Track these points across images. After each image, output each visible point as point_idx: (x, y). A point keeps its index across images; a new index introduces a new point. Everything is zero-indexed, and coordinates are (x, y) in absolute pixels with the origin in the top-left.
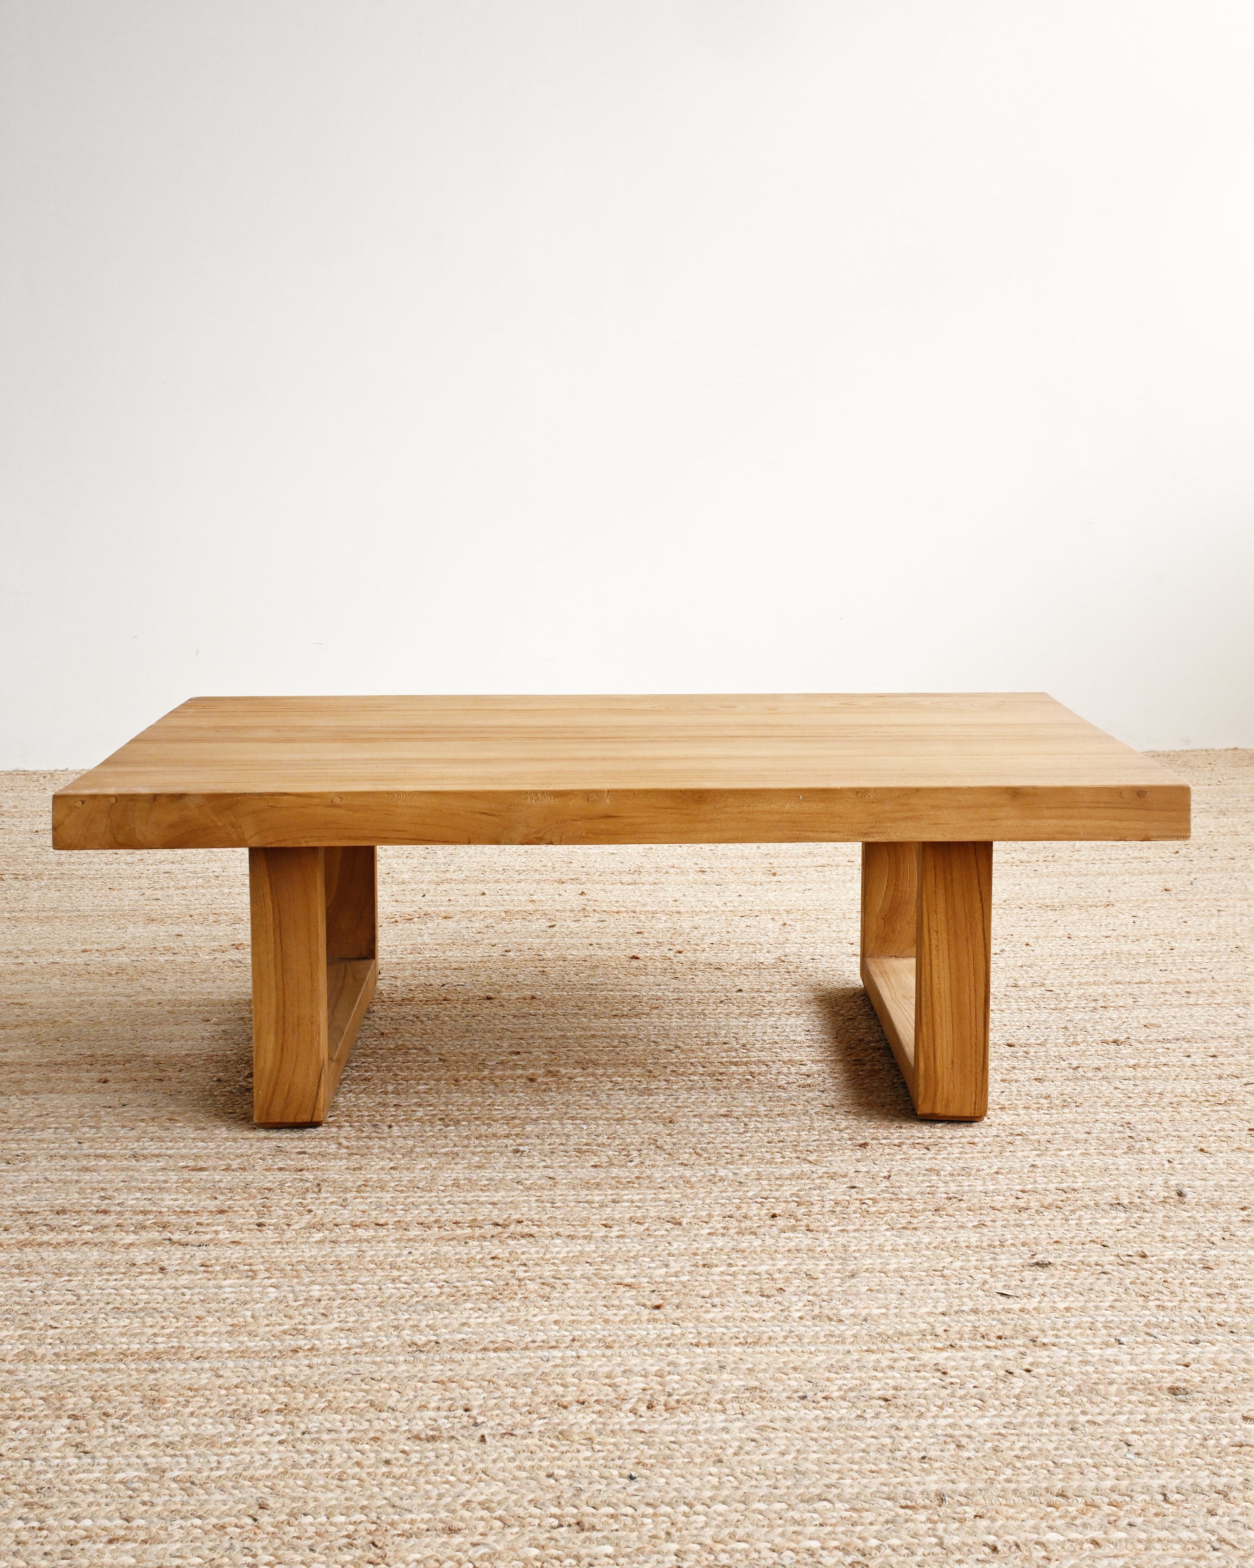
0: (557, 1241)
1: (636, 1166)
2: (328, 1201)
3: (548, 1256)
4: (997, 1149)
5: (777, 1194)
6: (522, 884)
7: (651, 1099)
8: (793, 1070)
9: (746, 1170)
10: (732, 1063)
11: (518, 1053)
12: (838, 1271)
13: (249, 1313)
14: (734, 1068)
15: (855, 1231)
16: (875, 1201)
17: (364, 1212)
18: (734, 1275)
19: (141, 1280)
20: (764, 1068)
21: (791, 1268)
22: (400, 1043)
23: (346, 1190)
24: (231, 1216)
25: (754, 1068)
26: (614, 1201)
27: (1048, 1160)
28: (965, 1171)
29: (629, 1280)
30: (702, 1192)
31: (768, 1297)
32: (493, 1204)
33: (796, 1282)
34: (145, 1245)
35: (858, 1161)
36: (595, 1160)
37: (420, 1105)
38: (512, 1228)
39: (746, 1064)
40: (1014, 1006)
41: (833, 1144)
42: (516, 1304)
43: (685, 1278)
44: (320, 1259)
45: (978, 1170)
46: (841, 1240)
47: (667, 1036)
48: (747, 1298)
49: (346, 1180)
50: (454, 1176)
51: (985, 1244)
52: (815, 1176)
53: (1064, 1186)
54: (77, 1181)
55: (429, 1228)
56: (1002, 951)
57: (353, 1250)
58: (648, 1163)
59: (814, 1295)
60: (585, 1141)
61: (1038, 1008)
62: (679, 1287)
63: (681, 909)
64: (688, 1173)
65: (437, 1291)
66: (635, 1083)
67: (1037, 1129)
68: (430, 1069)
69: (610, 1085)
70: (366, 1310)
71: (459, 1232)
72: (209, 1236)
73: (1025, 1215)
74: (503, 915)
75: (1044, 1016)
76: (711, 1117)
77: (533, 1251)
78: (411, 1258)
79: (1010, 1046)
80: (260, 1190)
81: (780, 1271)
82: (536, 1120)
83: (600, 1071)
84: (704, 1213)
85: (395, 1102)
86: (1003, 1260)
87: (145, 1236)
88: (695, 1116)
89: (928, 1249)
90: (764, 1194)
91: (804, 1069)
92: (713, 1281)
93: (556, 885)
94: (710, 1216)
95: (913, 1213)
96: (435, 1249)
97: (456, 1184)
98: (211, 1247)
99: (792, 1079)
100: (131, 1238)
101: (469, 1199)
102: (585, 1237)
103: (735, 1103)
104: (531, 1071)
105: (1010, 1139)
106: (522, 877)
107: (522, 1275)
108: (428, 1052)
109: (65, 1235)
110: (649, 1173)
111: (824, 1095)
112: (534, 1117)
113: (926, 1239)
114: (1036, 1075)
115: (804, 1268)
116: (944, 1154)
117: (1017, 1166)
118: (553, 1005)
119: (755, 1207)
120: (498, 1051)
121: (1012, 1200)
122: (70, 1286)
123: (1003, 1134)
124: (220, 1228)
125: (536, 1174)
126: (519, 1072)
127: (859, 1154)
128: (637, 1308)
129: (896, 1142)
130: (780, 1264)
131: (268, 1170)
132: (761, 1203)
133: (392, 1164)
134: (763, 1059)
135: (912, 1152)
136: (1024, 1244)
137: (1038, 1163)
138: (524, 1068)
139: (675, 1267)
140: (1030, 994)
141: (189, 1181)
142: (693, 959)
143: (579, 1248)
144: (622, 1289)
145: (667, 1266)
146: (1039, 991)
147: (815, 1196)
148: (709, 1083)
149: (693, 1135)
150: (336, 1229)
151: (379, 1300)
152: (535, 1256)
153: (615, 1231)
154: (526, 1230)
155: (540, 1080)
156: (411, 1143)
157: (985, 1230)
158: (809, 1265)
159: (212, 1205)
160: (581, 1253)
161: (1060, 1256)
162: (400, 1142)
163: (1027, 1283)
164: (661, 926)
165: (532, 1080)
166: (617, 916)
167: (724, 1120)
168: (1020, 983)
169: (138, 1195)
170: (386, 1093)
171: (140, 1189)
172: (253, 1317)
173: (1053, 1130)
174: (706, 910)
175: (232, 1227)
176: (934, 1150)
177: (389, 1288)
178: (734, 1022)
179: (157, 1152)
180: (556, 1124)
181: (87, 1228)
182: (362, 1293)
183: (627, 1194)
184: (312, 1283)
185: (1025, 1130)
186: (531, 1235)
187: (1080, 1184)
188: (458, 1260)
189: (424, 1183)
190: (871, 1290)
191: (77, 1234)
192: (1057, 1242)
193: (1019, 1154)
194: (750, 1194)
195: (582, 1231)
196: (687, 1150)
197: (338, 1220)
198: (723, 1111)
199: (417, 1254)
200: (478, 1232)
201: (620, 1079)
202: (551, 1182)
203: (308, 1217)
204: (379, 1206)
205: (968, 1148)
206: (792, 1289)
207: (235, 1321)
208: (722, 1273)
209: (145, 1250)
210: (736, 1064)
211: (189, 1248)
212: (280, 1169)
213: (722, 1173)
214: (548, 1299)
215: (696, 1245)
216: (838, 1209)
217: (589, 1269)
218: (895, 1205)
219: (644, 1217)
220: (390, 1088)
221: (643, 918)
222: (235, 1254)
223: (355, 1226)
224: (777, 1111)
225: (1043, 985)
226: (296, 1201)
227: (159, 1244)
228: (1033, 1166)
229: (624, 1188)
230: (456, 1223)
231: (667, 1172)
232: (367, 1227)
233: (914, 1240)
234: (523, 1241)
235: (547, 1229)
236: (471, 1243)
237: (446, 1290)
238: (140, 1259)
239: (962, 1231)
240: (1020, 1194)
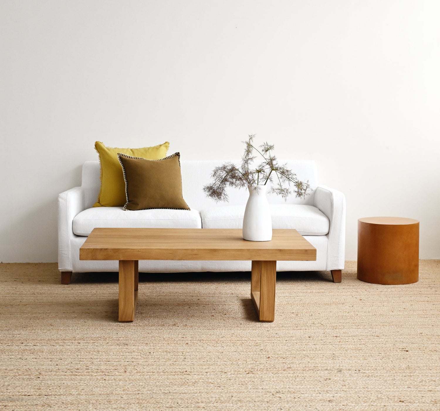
0: (195, 375)
1: (213, 362)
2: (140, 368)
3: (193, 378)
4: (301, 359)
5: (247, 367)
6: (181, 297)
7: (217, 348)
8: (253, 342)
9: (240, 362)
10: (238, 340)
11: (183, 338)
12: (260, 381)
13: (127, 387)
14: (238, 342)
15: (264, 374)
16: (270, 368)
17: (149, 370)
18: (236, 381)
19: (101, 381)
20: (246, 342)
21: (249, 380)
22: (153, 335)
23: (144, 366)
24: (118, 370)
25: (243, 342)
26: (208, 368)
27: (313, 361)
28: (293, 363)
29: (212, 382)
30: (229, 367)
31: (243, 385)
32: (179, 368)
33: (250, 383)
34: (99, 375)
35: (267, 361)
36: (204, 360)
37: (160, 349)
38: (184, 373)
39: (241, 341)
40: (312, 328)
41: (261, 357)
42: (187, 386)
43: (225, 382)
44: (141, 378)
45: (295, 363)
46: (261, 375)
47: (222, 334)
48: (239, 385)
49: (144, 364)
50: (170, 363)
51: (294, 376)
52: (256, 364)
53: (315, 366)
54: (79, 363)
55: (165, 373)
56: (312, 315)
57: (148, 377)
58: (216, 361)
59: (254, 385)
60: (201, 356)
61: (318, 329)
62: (223, 383)
63: (226, 304)
64: (226, 363)
65: (169, 384)
66: (213, 345)
67: (311, 355)
68: (161, 341)
69: (207, 345)
70: (153, 387)
71: (172, 374)
72: (114, 374)
73: (304, 371)
74: (177, 304)
75: (320, 331)
76: (232, 352)
77: (190, 377)
78: (162, 378)
79: (309, 337)
80: (124, 366)
81: (246, 381)
82: (189, 352)
83: (204, 342)
84: (230, 370)
85: (153, 348)
86: (298, 379)
87: (99, 374)
88: (228, 352)
89: (281, 377)
90: (244, 367)
91: (256, 342)
92: (231, 382)
93: (191, 297)
94: (231, 371)
95: (278, 371)
96: (167, 377)
97: (170, 365)
98: (115, 376)
99: (252, 344)
100: (96, 374)
101: (174, 368)
102: (202, 375)
103: (238, 349)
104: (187, 342)
105: (304, 357)
106: (181, 295)
107: (187, 381)
108: (160, 337)
109: (80, 373)
110: (216, 363)
111: (260, 348)
112: (188, 351)
113: (281, 375)
114: (314, 344)
115: (252, 380)
116: (288, 360)
117: (305, 362)
118: (192, 327)
119: (241, 369)
120: (178, 337)
121: (302, 369)
122: (84, 382)
123: (303, 356)
124: (116, 372)
125: (189, 363)
126: (184, 342)
127: (267, 359)
128: (214, 387)
129: (277, 357)
130: (246, 380)
131: (125, 362)
132: (243, 369)
133: (154, 361)
134: (246, 339)
135: (280, 359)
136: (303, 377)
137: (310, 361)
138: (185, 341)
139: (222, 380)
140: (317, 325)
141: (106, 363)
142: (228, 316)
143: (200, 377)
144: (211, 384)
145: (221, 380)
146: (319, 325)
147: (256, 367)
148: (232, 344)
149: (227, 355)
150: (143, 373)
151: (156, 385)
152: (190, 378)
153: (208, 374)
154: (188, 373)
155: (189, 344)
156: (159, 356)
157: (295, 374)
158: (253, 380)
159: (113, 368)
160: (201, 377)
161: (311, 379)
162: (156, 356)
163: (302, 383)
164: (220, 308)
165: (187, 344)
166: (208, 305)
167: (235, 352)
168: (315, 323)
169: (95, 366)
170: (151, 346)
171: (95, 365)
172: (128, 388)
173: (315, 355)
174: (233, 304)
175: (119, 372)
176: (285, 359)
177: (158, 383)
178: (239, 331)
179: (97, 358)
180: (194, 353)
181: (85, 372)
182: (152, 384)
183: (211, 367)
184: (140, 382)
185: (308, 355)
186: (189, 374)
187: (319, 366)
188: (173, 379)
189: (162, 364)
190: (266, 384)
191: (83, 373)
192: (310, 376)
193: (306, 360)
194: (240, 367)
195: (201, 374)
196: (226, 358)
197: (143, 371)
198: (235, 350)
199: (163, 378)
200: (177, 374)
201: (209, 344)
202: (193, 365)
203: (136, 371)
204: (153, 369)
205: (294, 358)
206: (249, 384)
207: (124, 389)
208: (233, 381)
209: (99, 376)
210: (239, 341)
211: (110, 376)
212: (128, 362)
213: (234, 363)
214: (194, 385)
215: (227, 376)
216: (261, 370)
217: (203, 380)
218: (275, 369)
219: (215, 371)
220: (152, 345)
221: (215, 306)
222: (121, 377)
223: (147, 372)
224: (248, 351)
225: (321, 323)
226: (133, 368)
227: (103, 375)
228: (309, 362)
229: (211, 365)
230: (171, 372)
231: (221, 363)
232: (150, 373)
233: (278, 375)
234: (187, 375)
235: (193, 373)
236: (175, 375)
237: (171, 384)
238: (99, 378)
239: (289, 374)
240: (304, 367)
